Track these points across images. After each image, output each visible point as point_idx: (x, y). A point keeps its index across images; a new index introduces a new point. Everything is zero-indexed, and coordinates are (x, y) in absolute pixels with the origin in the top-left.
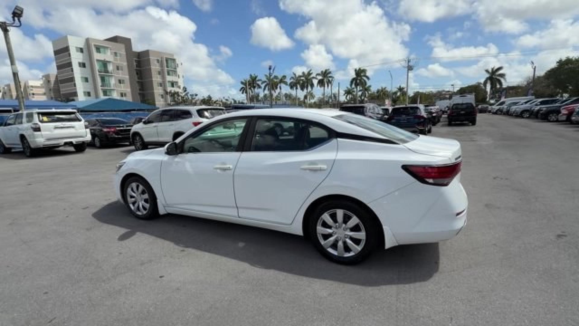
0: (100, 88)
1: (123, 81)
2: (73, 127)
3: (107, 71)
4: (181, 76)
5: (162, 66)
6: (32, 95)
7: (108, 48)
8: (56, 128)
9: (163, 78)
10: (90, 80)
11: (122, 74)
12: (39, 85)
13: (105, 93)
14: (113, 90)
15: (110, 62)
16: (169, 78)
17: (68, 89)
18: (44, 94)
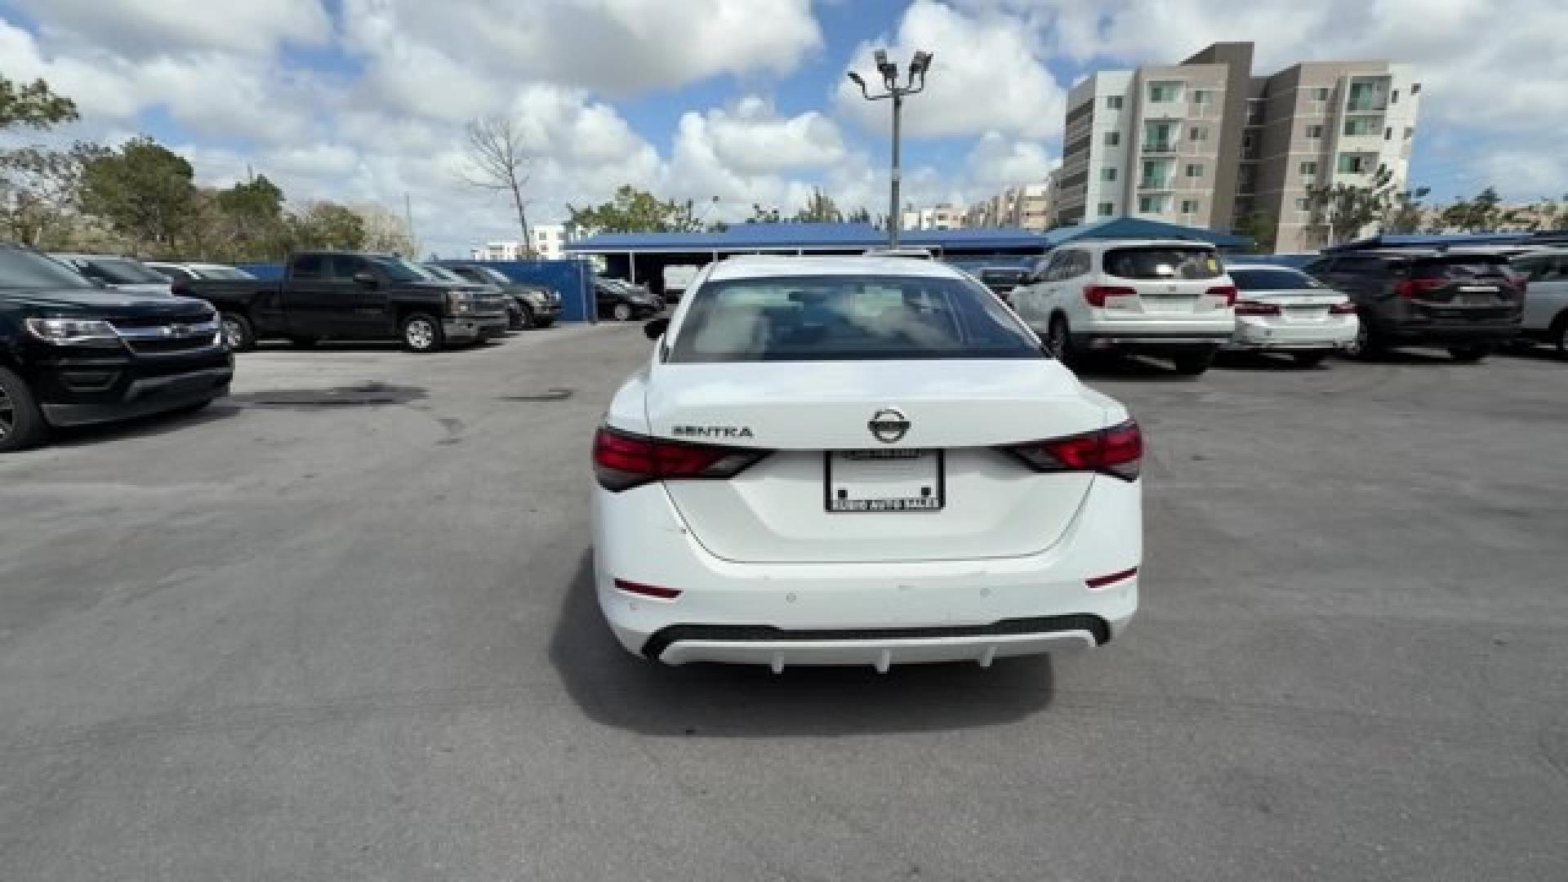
0: (1136, 192)
1: (1200, 167)
3: (1163, 148)
4: (1398, 134)
5: (1332, 108)
6: (1026, 216)
7: (1182, 82)
9: (1328, 145)
10: (1120, 174)
11: (1201, 150)
12: (1039, 194)
13: (1145, 205)
14: (1168, 194)
15: (1176, 121)
16: (1346, 144)
17: (1071, 202)
18: (1044, 213)
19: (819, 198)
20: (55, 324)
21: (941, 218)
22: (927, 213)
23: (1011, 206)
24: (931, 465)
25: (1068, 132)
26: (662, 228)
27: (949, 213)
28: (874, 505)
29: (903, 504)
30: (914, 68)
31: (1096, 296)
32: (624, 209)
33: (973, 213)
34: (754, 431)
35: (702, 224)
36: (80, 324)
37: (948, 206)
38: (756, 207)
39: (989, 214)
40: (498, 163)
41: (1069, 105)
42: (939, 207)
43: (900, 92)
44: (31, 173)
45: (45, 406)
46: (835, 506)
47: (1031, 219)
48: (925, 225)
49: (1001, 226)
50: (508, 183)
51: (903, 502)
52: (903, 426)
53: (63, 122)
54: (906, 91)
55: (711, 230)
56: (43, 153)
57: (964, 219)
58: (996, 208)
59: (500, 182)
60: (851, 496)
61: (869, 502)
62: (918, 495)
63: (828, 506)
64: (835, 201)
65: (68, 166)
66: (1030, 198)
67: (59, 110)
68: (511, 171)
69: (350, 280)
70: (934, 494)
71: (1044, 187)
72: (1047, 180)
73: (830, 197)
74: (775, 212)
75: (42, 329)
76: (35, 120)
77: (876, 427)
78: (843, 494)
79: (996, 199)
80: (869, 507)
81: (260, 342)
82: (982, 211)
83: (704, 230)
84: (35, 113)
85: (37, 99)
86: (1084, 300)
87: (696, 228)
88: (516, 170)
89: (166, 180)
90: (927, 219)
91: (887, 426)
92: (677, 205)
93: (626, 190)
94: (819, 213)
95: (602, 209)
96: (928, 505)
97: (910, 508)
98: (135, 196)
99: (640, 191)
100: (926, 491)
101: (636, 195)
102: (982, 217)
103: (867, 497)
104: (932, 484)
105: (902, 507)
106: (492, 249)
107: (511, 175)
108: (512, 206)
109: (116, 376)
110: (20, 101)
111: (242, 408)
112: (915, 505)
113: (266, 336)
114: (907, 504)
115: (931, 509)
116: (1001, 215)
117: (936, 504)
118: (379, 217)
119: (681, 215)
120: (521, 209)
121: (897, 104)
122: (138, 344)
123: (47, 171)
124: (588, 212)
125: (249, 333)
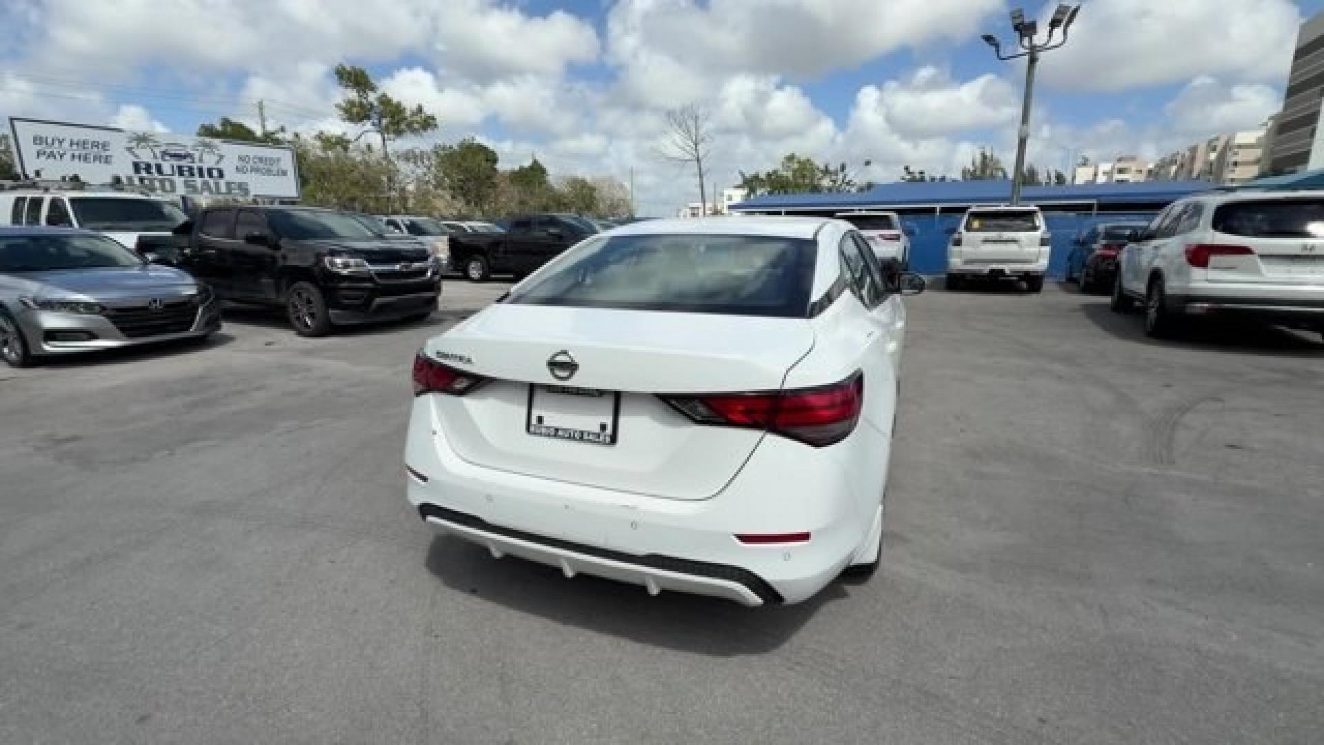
2: (1014, 241)
6: (1231, 167)
8: (986, 241)
12: (1253, 140)
17: (1291, 147)
18: (1257, 162)
19: (984, 157)
20: (339, 261)
21: (1121, 171)
22: (1105, 167)
23: (1213, 156)
24: (609, 405)
25: (1294, 69)
26: (816, 189)
27: (1133, 166)
28: (560, 433)
29: (582, 434)
30: (1054, 23)
31: (1199, 256)
32: (790, 174)
33: (1163, 165)
34: (474, 360)
35: (853, 185)
36: (352, 261)
37: (1133, 159)
38: (907, 168)
39: (1182, 165)
40: (688, 142)
41: (1300, 39)
42: (1120, 160)
43: (1038, 49)
44: (411, 165)
45: (331, 311)
46: (532, 429)
47: (1238, 169)
48: (1101, 179)
49: (1198, 177)
50: (694, 156)
51: (582, 433)
52: (572, 367)
53: (429, 131)
54: (1044, 48)
55: (861, 190)
56: (417, 152)
57: (1150, 171)
58: (1193, 159)
59: (688, 157)
60: (546, 423)
61: (557, 430)
62: (597, 429)
63: (528, 429)
64: (1002, 158)
65: (429, 159)
66: (1240, 146)
67: (428, 123)
68: (696, 146)
69: (544, 234)
70: (609, 431)
71: (1262, 133)
72: (1266, 124)
73: (996, 155)
74: (922, 173)
75: (333, 264)
76: (414, 131)
77: (553, 365)
78: (540, 419)
79: (1194, 150)
80: (556, 433)
81: (494, 276)
82: (1173, 162)
83: (854, 190)
84: (416, 126)
85: (417, 118)
86: (1184, 259)
87: (848, 188)
88: (700, 147)
89: (479, 166)
90: (1104, 173)
91: (562, 366)
92: (831, 168)
93: (791, 158)
94: (983, 171)
95: (769, 175)
96: (601, 438)
97: (588, 440)
98: (462, 177)
99: (803, 158)
100: (603, 427)
101: (799, 162)
102: (1174, 168)
103: (557, 425)
104: (609, 421)
105: (581, 437)
106: (692, 208)
107: (696, 150)
108: (695, 175)
109: (366, 294)
110: (409, 119)
111: (446, 320)
112: (591, 437)
113: (496, 272)
114: (586, 437)
115: (604, 443)
116: (1198, 166)
117: (608, 439)
118: (611, 186)
119: (834, 177)
120: (701, 176)
121: (1033, 61)
122: (381, 275)
123: (419, 163)
124: (756, 177)
125: (486, 269)
